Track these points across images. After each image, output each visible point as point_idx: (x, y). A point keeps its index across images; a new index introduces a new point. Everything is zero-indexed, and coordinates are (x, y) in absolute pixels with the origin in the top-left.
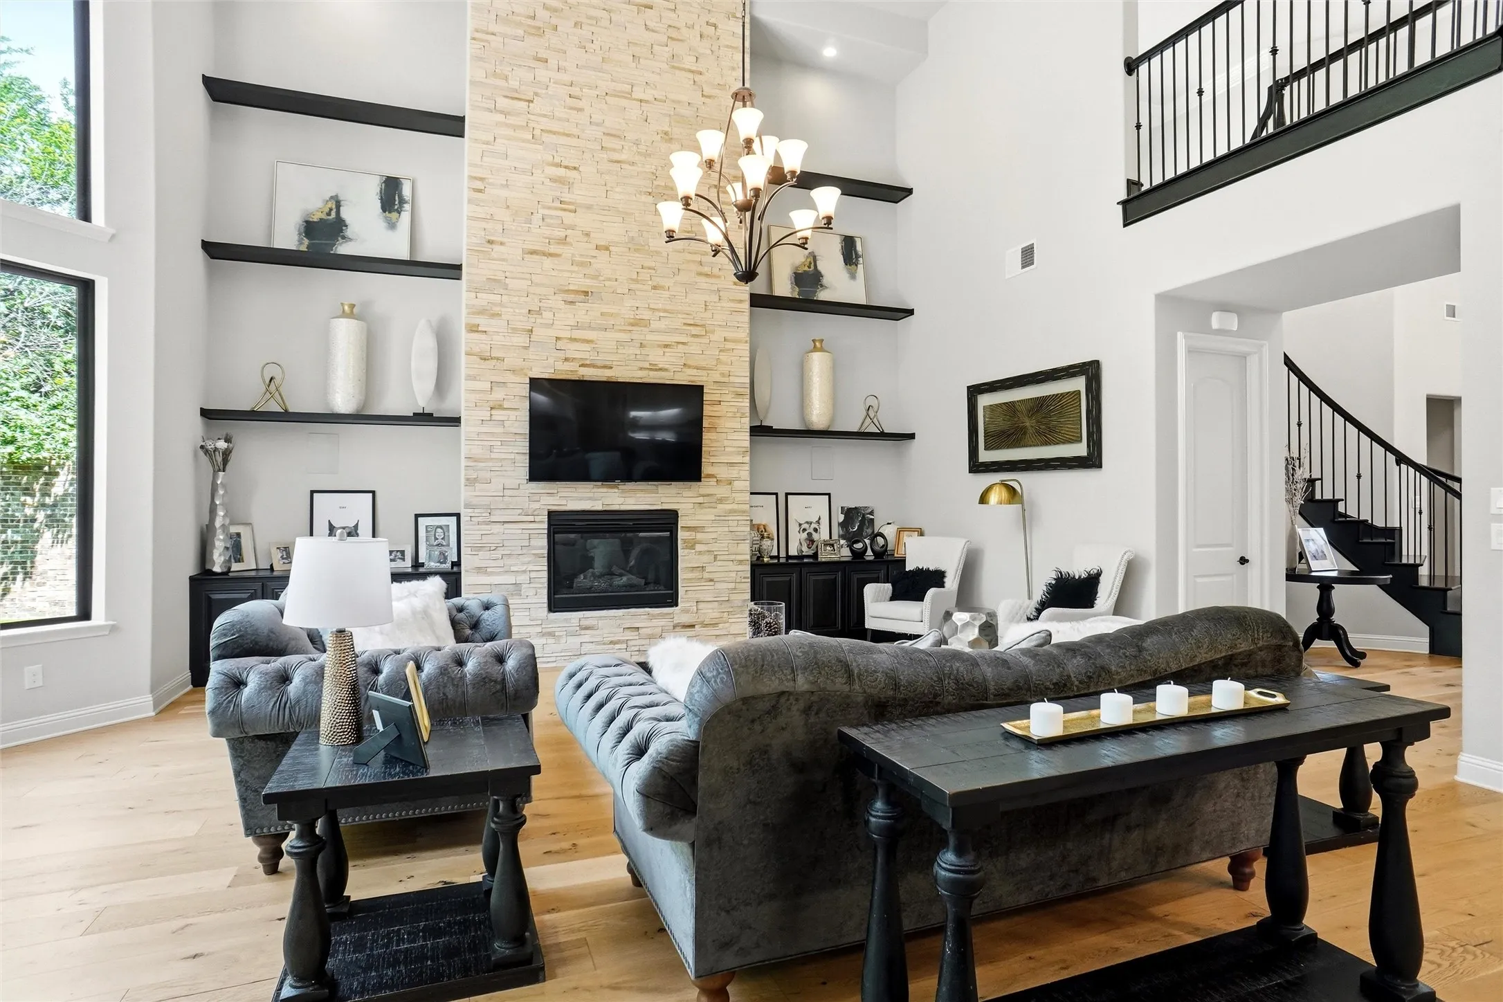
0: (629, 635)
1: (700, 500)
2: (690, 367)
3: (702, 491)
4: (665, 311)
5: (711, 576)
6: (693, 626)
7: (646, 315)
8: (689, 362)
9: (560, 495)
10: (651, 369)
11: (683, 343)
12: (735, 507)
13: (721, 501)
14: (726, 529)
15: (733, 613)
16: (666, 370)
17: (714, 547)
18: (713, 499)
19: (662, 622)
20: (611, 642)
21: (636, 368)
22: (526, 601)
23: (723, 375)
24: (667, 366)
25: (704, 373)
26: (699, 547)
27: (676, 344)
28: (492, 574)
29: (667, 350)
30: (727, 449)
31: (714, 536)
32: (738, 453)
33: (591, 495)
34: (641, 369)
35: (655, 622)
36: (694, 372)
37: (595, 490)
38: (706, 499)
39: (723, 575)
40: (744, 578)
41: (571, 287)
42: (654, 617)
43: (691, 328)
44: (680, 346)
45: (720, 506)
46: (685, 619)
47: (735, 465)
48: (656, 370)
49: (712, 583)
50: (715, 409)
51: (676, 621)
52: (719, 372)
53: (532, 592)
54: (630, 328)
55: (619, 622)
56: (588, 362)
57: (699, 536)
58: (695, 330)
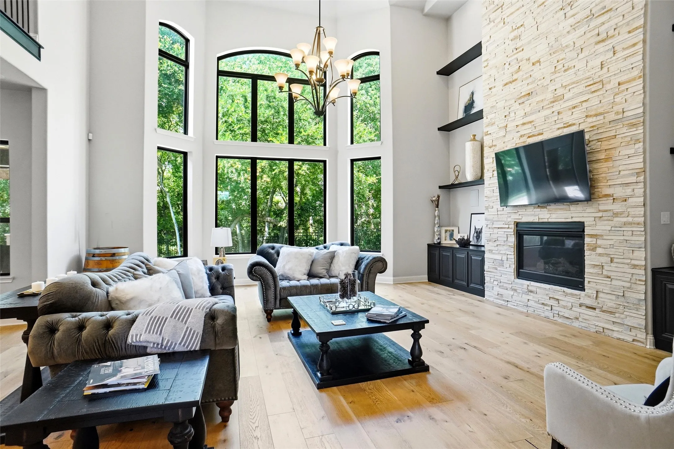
0: (552, 302)
1: (600, 214)
2: (590, 116)
3: (601, 208)
4: (574, 83)
5: (609, 274)
6: (595, 309)
7: (560, 92)
8: (590, 114)
9: (519, 213)
10: (564, 127)
11: (585, 101)
12: (630, 219)
13: (616, 215)
14: (622, 238)
15: (628, 308)
16: (574, 124)
17: (611, 251)
18: (610, 214)
19: (572, 300)
20: (543, 304)
21: (555, 130)
22: (506, 270)
23: (617, 113)
24: (574, 122)
25: (601, 117)
26: (599, 250)
27: (580, 104)
28: (494, 253)
29: (573, 110)
30: (622, 173)
31: (611, 242)
32: (632, 175)
33: (533, 213)
34: (559, 129)
35: (567, 299)
36: (594, 119)
37: (535, 210)
38: (605, 214)
39: (619, 274)
40: (640, 280)
41: (523, 94)
42: (566, 295)
43: (592, 87)
44: (584, 104)
45: (616, 219)
46: (589, 302)
47: (629, 184)
48: (567, 127)
49: (610, 280)
50: (611, 143)
51: (582, 301)
52: (614, 112)
53: (508, 266)
54: (552, 105)
55: (547, 292)
56: (531, 134)
57: (600, 242)
58: (593, 88)
